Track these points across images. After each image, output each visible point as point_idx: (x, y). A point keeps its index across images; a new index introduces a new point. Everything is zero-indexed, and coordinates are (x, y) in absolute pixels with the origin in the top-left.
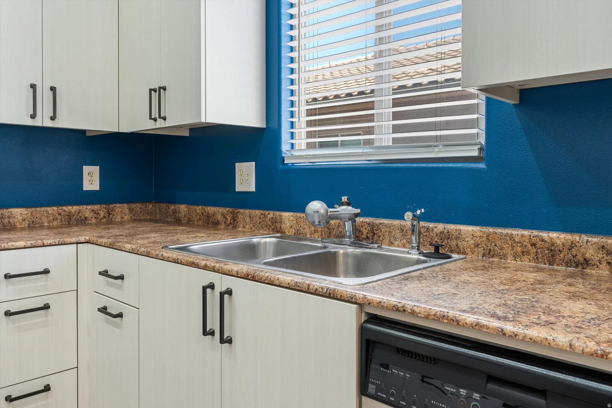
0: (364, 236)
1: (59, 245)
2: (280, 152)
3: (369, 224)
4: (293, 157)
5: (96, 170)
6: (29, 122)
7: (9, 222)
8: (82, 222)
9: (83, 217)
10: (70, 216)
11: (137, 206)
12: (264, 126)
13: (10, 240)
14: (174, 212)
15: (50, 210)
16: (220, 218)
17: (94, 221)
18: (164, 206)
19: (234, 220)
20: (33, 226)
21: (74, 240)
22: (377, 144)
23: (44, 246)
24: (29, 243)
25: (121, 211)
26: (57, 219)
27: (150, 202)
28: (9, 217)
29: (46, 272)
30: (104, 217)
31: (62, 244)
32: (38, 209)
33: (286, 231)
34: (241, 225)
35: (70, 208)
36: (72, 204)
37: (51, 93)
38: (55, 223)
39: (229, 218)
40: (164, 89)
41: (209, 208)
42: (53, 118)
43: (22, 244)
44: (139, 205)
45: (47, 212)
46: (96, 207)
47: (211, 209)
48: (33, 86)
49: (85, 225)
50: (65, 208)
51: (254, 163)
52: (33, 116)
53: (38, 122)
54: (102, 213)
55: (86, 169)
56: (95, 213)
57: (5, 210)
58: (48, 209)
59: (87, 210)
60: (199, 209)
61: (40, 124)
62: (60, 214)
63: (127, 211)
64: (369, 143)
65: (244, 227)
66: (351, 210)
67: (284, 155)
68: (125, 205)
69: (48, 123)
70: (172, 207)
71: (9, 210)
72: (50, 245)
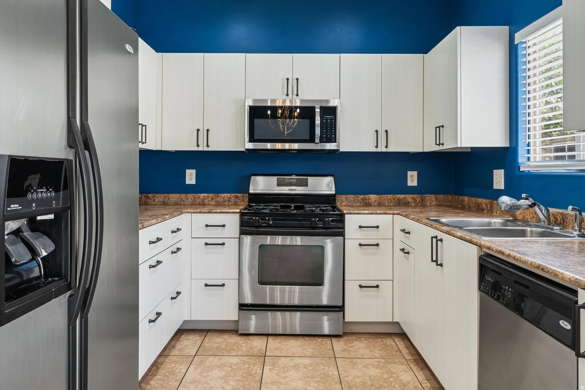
0: (559, 222)
1: (384, 214)
2: (518, 163)
3: (561, 214)
4: (529, 166)
5: (415, 173)
6: (374, 150)
7: (368, 202)
8: (407, 204)
9: (407, 202)
10: (399, 200)
11: (441, 197)
12: (509, 146)
13: (363, 210)
14: (462, 201)
15: (389, 196)
16: (484, 206)
17: (413, 204)
18: (457, 197)
19: (492, 208)
20: (380, 205)
21: (391, 212)
22: (577, 158)
23: (376, 214)
24: (370, 212)
25: (430, 199)
26: (392, 202)
27: (450, 194)
28: (368, 199)
29: (377, 227)
30: (420, 202)
31: (385, 214)
32: (383, 196)
33: (518, 216)
34: (495, 212)
35: (400, 196)
36: (401, 194)
37: (385, 134)
38: (392, 204)
39: (489, 207)
40: (443, 126)
41: (479, 200)
42: (386, 147)
43: (367, 212)
44: (442, 196)
45: (387, 197)
46: (415, 196)
47: (480, 200)
48: (377, 131)
49: (408, 206)
50: (397, 196)
51: (503, 170)
52: (377, 147)
53: (379, 150)
54: (418, 200)
55: (409, 173)
56: (414, 199)
57: (367, 196)
58: (388, 196)
59: (409, 197)
60: (474, 199)
61: (380, 151)
62: (394, 199)
63: (434, 199)
64: (573, 157)
65: (496, 213)
66: (528, 202)
67: (520, 165)
68: (433, 195)
69: (384, 150)
70: (461, 198)
71: (369, 195)
72: (380, 214)
